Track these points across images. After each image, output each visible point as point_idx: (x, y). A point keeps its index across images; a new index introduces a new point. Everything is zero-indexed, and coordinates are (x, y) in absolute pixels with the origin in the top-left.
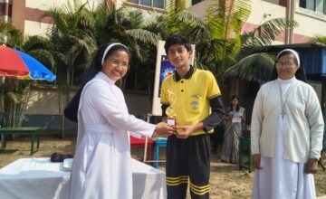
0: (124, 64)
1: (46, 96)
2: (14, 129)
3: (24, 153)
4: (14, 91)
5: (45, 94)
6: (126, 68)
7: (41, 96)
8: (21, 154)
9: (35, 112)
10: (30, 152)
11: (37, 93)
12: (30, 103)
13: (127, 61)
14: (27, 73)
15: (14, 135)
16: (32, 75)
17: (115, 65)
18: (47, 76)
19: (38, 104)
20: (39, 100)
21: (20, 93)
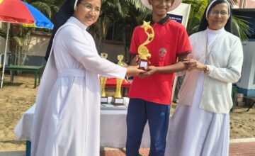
0: (97, 9)
1: (42, 41)
2: (18, 66)
3: (29, 86)
4: (19, 36)
5: (41, 40)
6: (98, 13)
7: (39, 41)
8: (26, 87)
9: (34, 54)
10: (33, 86)
11: (35, 38)
12: (30, 46)
13: (99, 6)
14: (33, 22)
15: (18, 71)
16: (36, 24)
17: (87, 10)
18: (48, 25)
19: (36, 47)
20: (37, 44)
21: (23, 37)
